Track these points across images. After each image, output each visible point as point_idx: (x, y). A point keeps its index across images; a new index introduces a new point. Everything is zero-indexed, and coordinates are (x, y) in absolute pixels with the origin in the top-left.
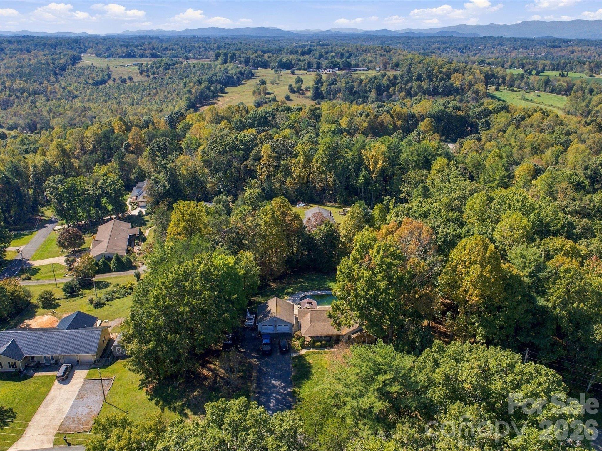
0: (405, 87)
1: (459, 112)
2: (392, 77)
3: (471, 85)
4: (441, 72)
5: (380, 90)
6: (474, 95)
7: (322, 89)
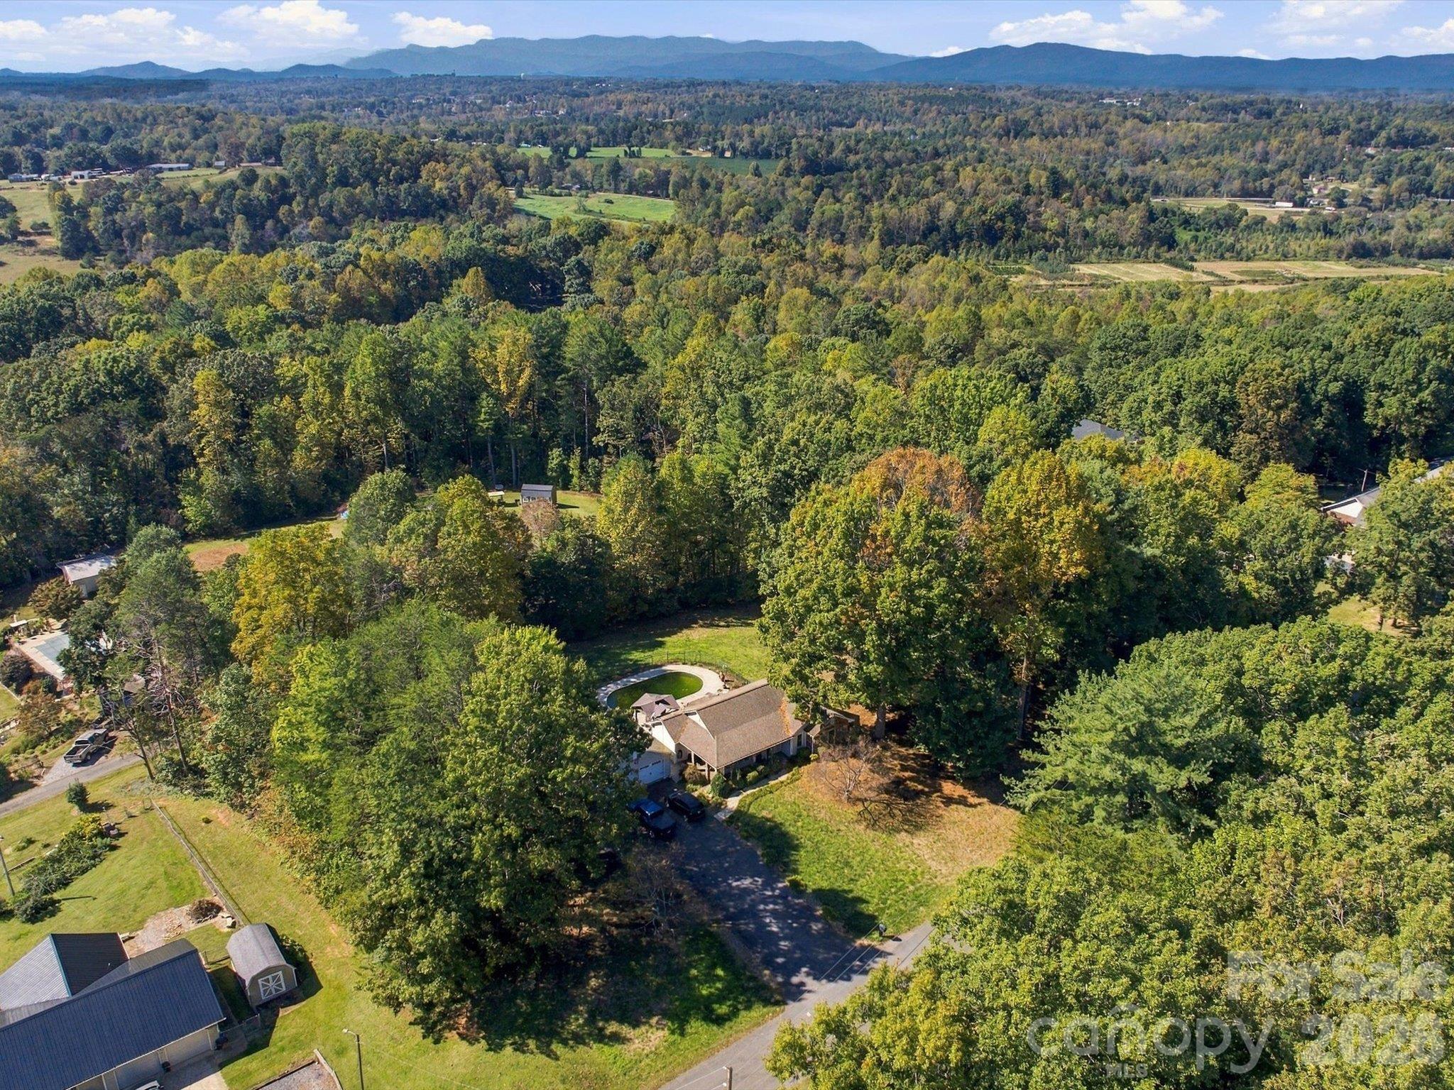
0: (316, 204)
1: (510, 250)
2: (274, 182)
3: (472, 188)
4: (394, 163)
5: (255, 215)
6: (486, 211)
7: (91, 225)
